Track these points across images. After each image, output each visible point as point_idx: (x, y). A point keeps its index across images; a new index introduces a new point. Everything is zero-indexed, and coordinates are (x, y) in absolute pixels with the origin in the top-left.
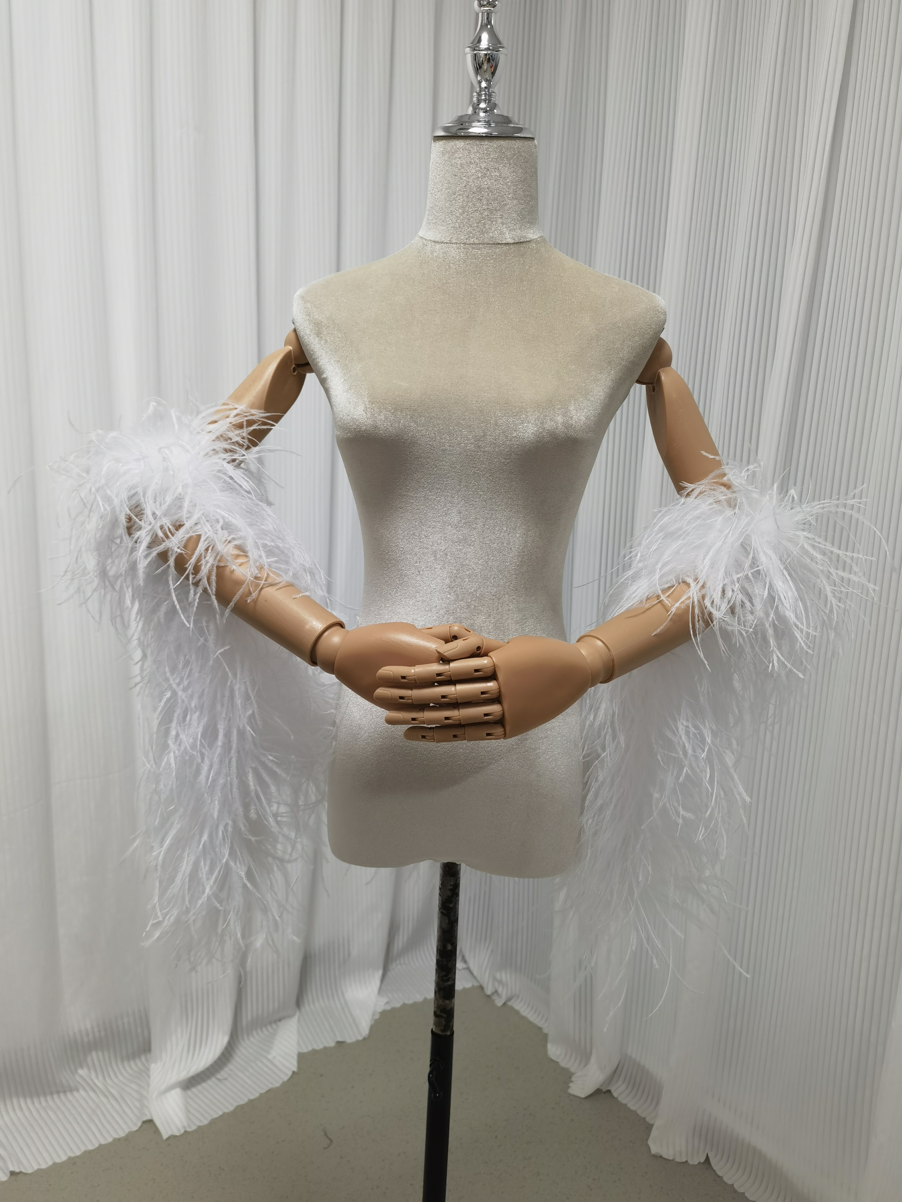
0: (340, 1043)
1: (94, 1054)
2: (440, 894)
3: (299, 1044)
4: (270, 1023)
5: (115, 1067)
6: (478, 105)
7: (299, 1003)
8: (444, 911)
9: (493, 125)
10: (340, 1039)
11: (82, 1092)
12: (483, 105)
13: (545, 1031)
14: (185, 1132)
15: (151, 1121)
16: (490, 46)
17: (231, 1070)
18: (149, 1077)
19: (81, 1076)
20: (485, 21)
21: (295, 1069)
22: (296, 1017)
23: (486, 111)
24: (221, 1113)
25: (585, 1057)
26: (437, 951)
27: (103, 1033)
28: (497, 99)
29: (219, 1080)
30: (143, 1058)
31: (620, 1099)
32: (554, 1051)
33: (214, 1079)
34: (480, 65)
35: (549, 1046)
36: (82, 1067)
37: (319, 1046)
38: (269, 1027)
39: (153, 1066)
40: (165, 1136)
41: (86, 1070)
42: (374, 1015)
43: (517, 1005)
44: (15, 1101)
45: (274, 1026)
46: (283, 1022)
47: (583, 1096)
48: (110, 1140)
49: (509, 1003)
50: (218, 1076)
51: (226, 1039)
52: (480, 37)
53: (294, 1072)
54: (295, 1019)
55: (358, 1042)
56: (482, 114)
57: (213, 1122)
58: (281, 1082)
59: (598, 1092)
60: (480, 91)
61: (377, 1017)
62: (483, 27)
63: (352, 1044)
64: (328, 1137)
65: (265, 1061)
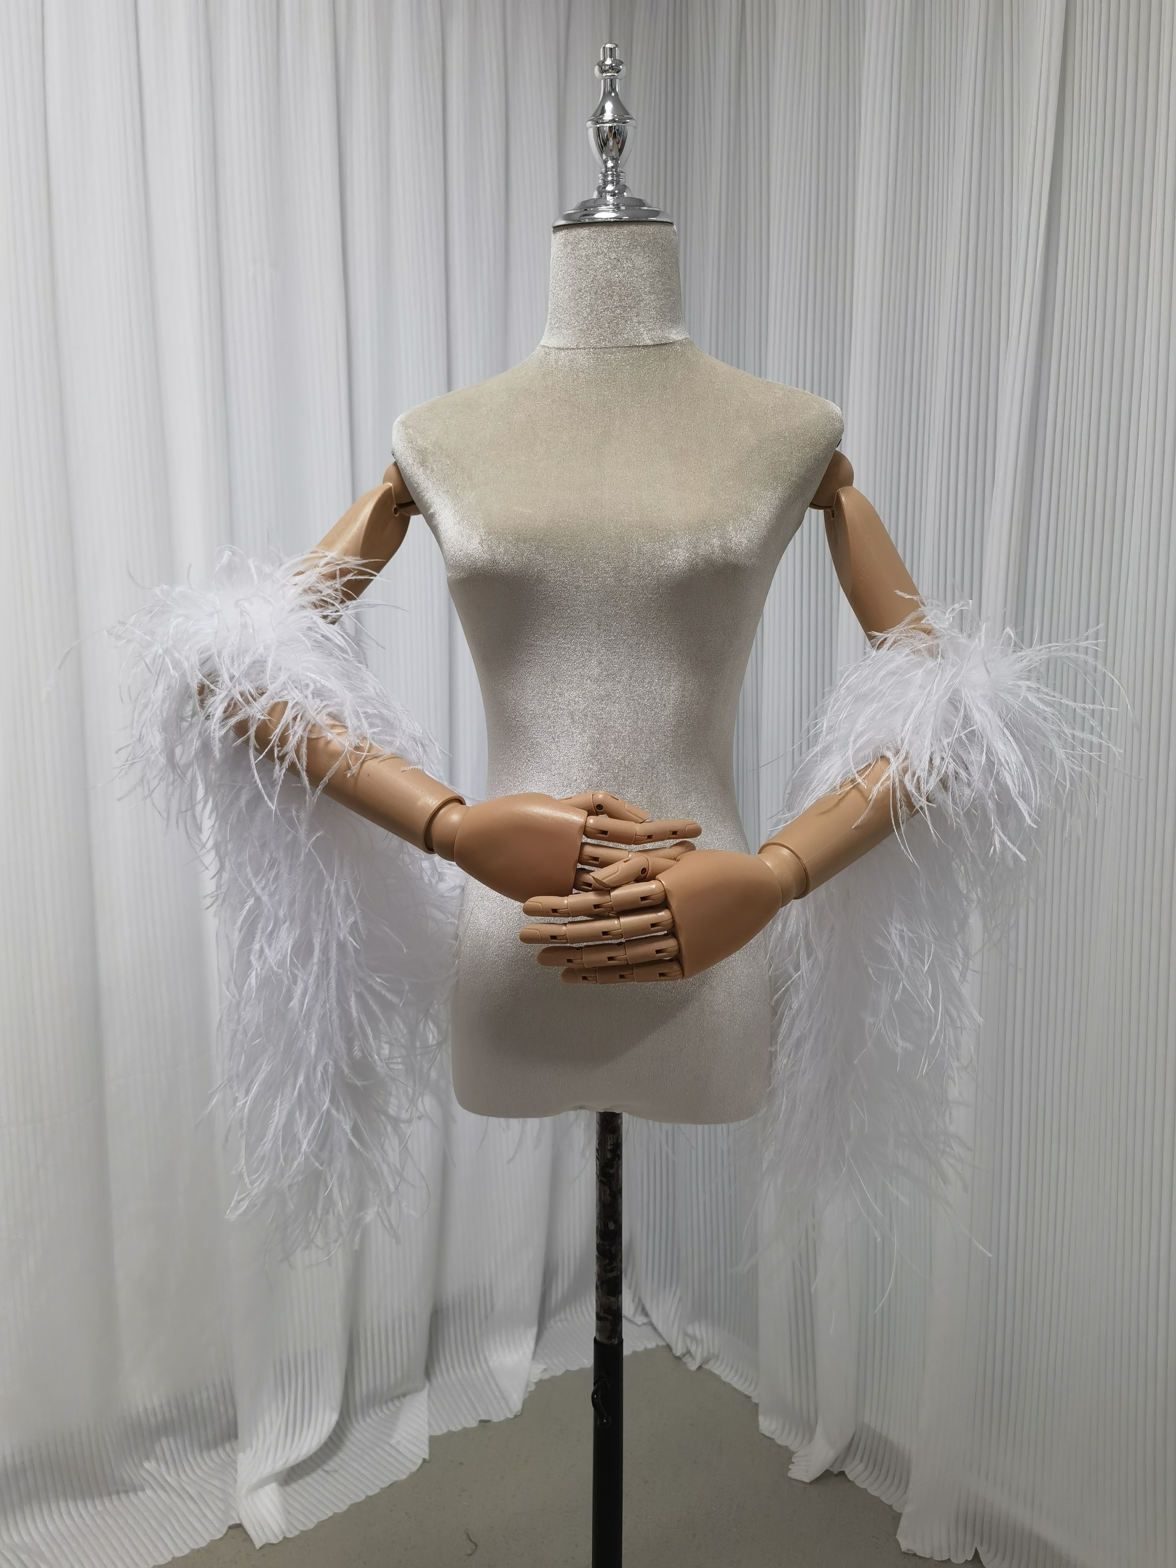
0: (483, 1422)
1: (164, 1441)
2: (597, 1157)
3: (429, 1424)
4: (392, 1400)
5: (191, 1460)
6: (605, 188)
7: (428, 1372)
8: (603, 1179)
9: (623, 208)
10: (484, 1418)
11: (149, 1492)
12: (610, 188)
13: (755, 1400)
14: (285, 1538)
15: (239, 1526)
16: (616, 118)
17: (342, 1460)
18: (236, 1470)
19: (147, 1471)
20: (609, 88)
21: (427, 1457)
22: (426, 1391)
23: (613, 194)
24: (330, 1514)
25: (808, 1429)
26: (597, 1232)
27: (175, 1412)
28: (628, 179)
29: (327, 1472)
30: (228, 1446)
31: (857, 1483)
32: (767, 1425)
33: (320, 1472)
34: (605, 141)
35: (761, 1419)
36: (148, 1459)
37: (456, 1427)
38: (390, 1405)
39: (241, 1455)
40: (258, 1545)
41: (153, 1462)
42: (527, 1386)
43: (716, 1368)
44: (62, 1504)
45: (397, 1403)
46: (408, 1397)
47: (808, 1481)
48: (187, 1551)
49: (707, 1367)
50: (326, 1468)
51: (335, 1417)
52: (603, 107)
53: (424, 1460)
54: (424, 1394)
55: (508, 1419)
56: (610, 199)
57: (321, 1525)
58: (408, 1474)
59: (826, 1476)
60: (606, 171)
61: (532, 1388)
62: (607, 96)
63: (500, 1423)
64: (471, 1541)
65: (387, 1448)
